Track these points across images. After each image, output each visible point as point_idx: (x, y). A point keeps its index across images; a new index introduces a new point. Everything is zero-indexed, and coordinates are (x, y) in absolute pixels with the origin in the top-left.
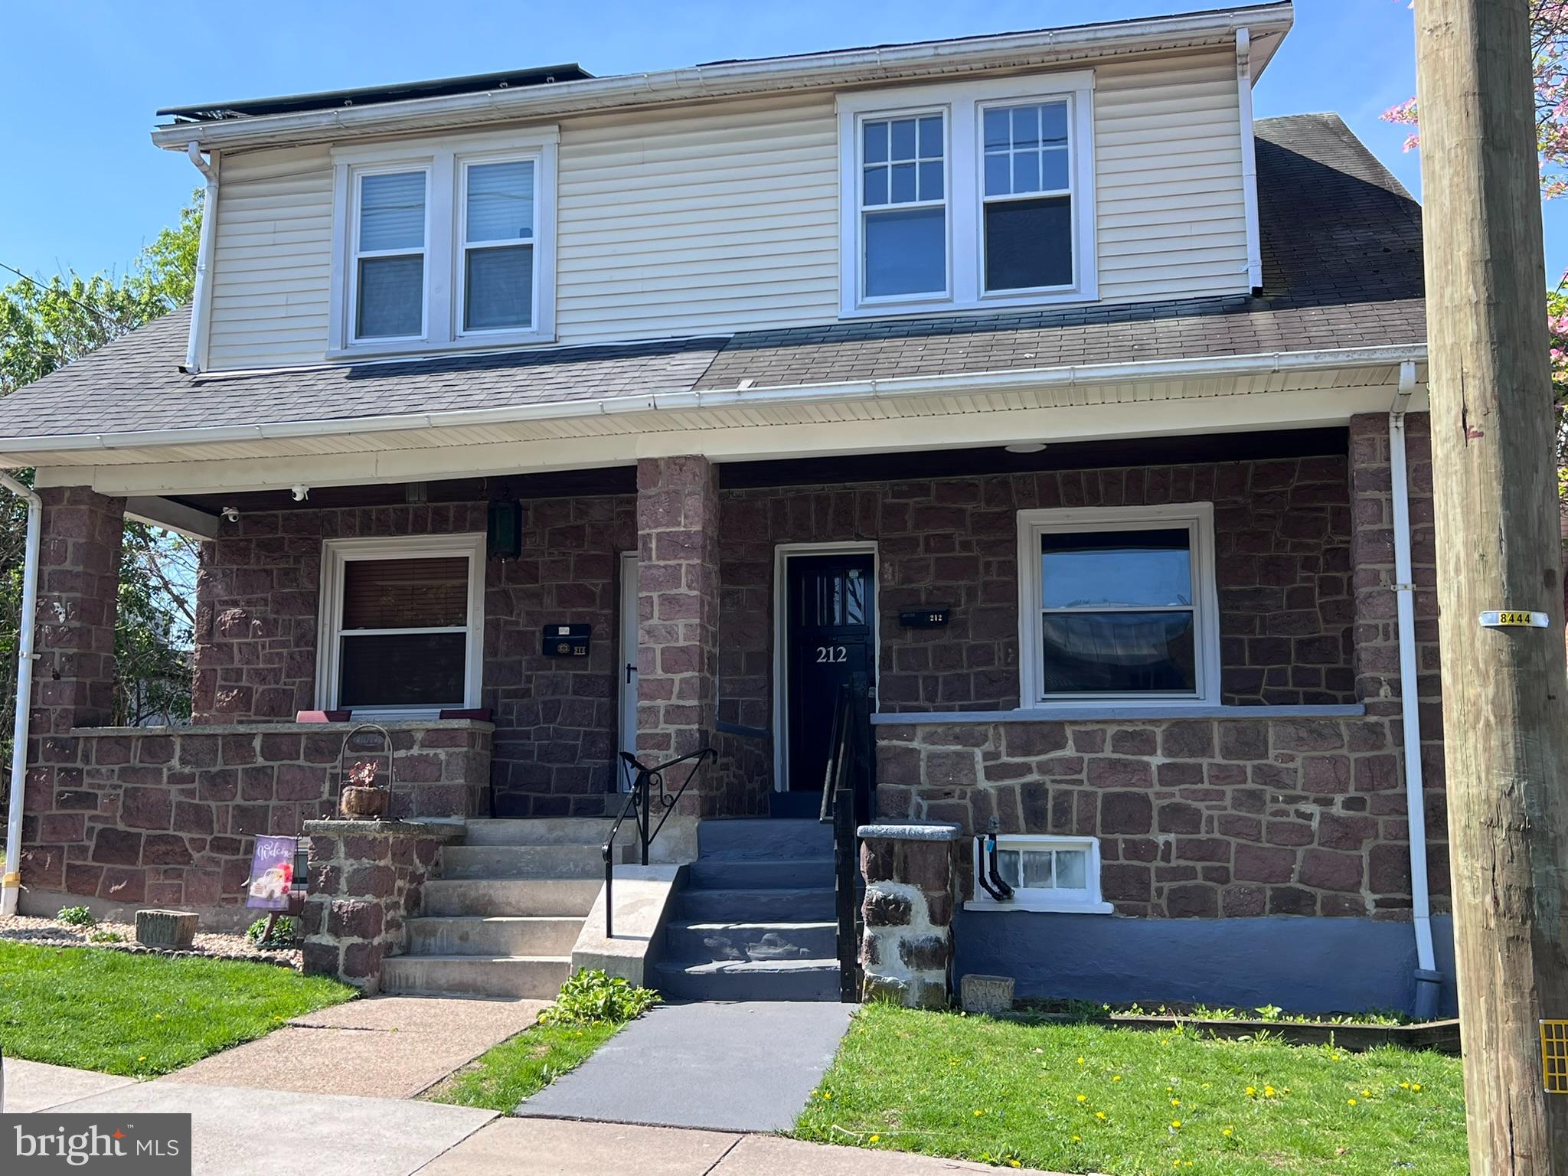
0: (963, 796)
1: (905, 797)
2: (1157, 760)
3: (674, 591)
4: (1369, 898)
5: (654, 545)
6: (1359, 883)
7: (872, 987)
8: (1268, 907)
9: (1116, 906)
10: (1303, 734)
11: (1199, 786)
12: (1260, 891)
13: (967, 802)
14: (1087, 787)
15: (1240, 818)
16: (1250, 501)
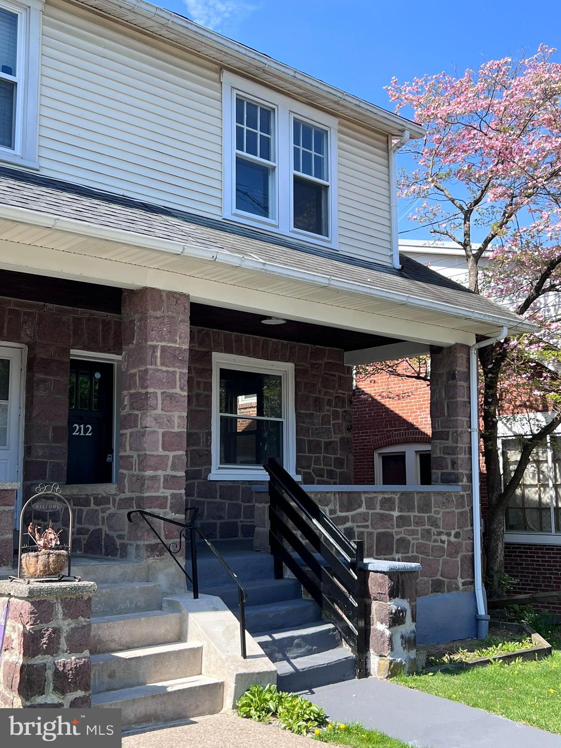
2: (396, 514)
3: (171, 391)
4: (460, 582)
5: (158, 354)
6: (458, 574)
7: (392, 666)
8: (430, 589)
10: (444, 500)
11: (410, 528)
12: (428, 580)
14: (370, 530)
15: (423, 544)
16: (309, 366)
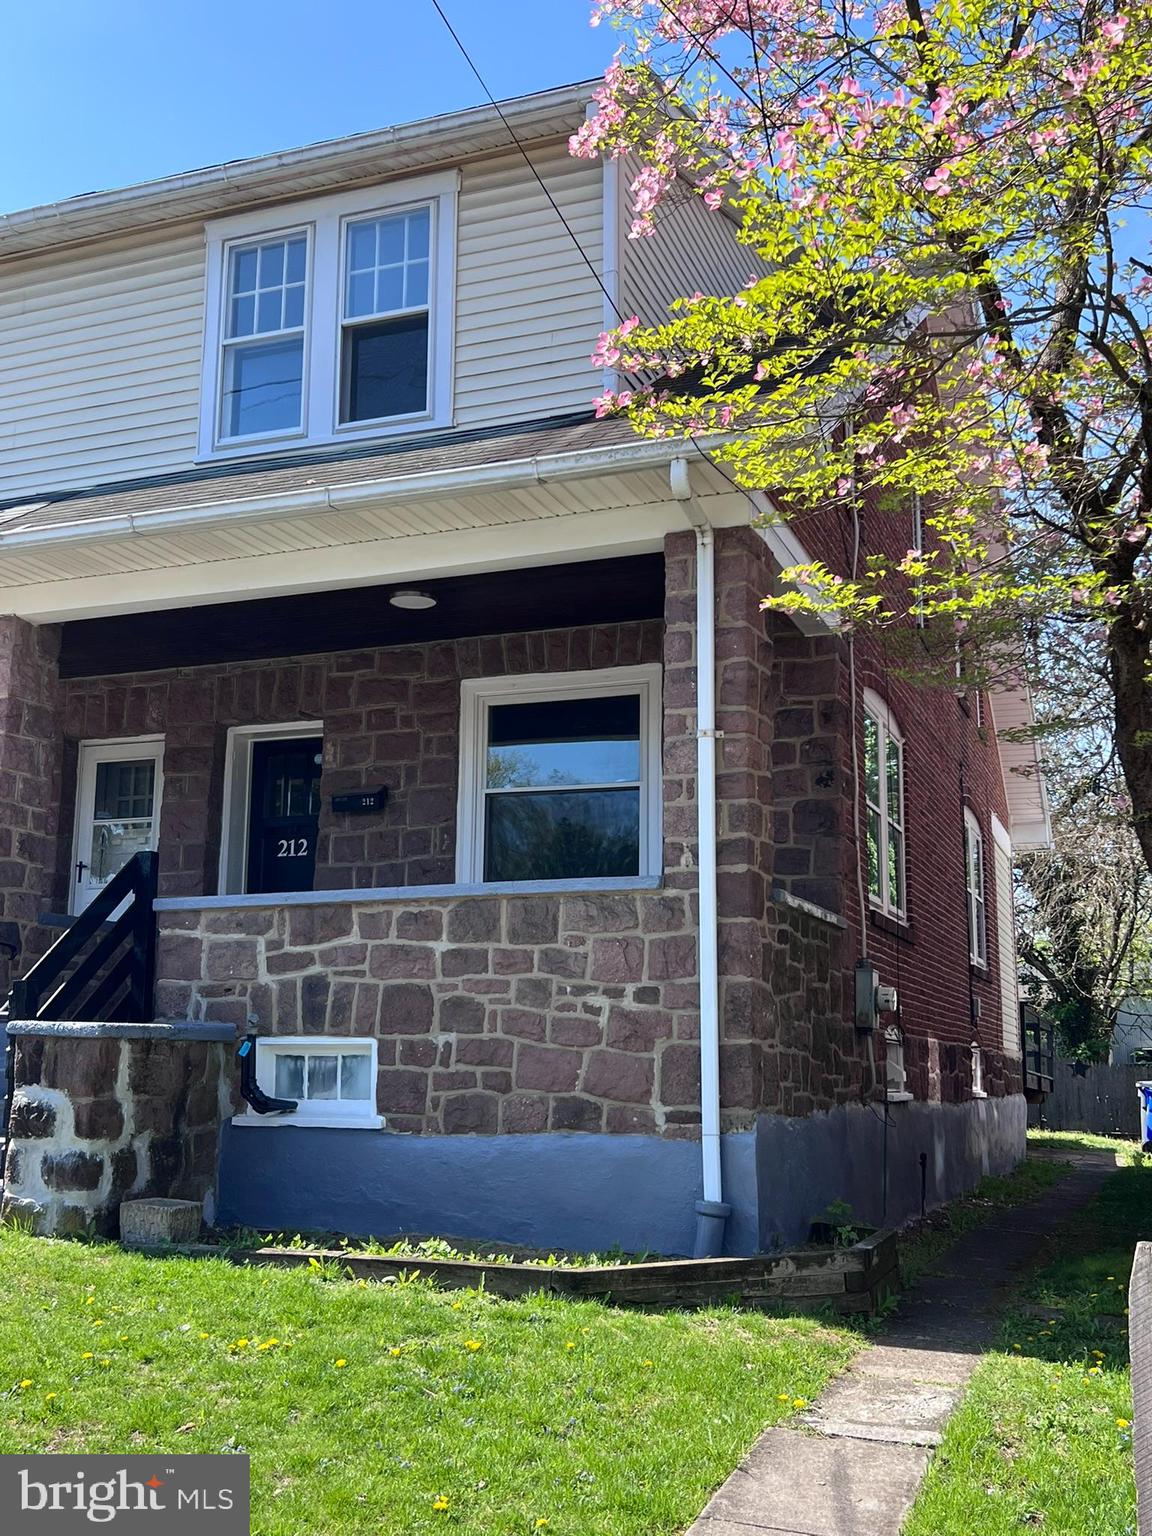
0: (243, 993)
1: (185, 994)
2: (442, 946)
4: (659, 1110)
6: (648, 1093)
8: (550, 1122)
9: (389, 1121)
10: (594, 912)
11: (483, 976)
12: (545, 1099)
13: (247, 999)
14: (368, 980)
15: (524, 1014)
